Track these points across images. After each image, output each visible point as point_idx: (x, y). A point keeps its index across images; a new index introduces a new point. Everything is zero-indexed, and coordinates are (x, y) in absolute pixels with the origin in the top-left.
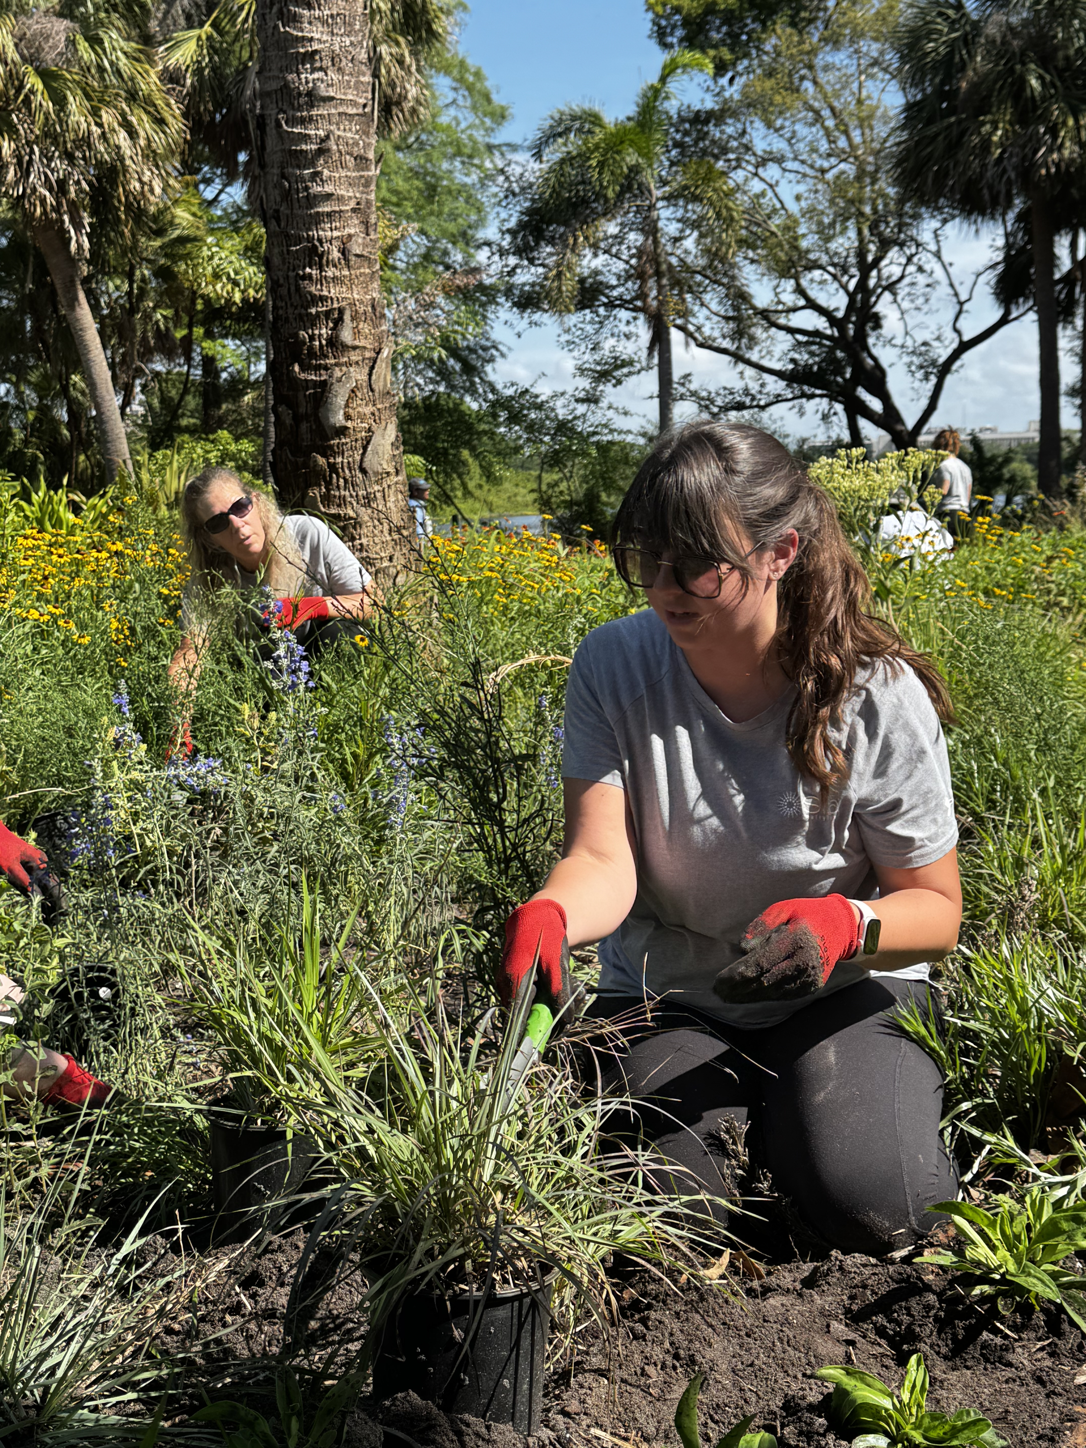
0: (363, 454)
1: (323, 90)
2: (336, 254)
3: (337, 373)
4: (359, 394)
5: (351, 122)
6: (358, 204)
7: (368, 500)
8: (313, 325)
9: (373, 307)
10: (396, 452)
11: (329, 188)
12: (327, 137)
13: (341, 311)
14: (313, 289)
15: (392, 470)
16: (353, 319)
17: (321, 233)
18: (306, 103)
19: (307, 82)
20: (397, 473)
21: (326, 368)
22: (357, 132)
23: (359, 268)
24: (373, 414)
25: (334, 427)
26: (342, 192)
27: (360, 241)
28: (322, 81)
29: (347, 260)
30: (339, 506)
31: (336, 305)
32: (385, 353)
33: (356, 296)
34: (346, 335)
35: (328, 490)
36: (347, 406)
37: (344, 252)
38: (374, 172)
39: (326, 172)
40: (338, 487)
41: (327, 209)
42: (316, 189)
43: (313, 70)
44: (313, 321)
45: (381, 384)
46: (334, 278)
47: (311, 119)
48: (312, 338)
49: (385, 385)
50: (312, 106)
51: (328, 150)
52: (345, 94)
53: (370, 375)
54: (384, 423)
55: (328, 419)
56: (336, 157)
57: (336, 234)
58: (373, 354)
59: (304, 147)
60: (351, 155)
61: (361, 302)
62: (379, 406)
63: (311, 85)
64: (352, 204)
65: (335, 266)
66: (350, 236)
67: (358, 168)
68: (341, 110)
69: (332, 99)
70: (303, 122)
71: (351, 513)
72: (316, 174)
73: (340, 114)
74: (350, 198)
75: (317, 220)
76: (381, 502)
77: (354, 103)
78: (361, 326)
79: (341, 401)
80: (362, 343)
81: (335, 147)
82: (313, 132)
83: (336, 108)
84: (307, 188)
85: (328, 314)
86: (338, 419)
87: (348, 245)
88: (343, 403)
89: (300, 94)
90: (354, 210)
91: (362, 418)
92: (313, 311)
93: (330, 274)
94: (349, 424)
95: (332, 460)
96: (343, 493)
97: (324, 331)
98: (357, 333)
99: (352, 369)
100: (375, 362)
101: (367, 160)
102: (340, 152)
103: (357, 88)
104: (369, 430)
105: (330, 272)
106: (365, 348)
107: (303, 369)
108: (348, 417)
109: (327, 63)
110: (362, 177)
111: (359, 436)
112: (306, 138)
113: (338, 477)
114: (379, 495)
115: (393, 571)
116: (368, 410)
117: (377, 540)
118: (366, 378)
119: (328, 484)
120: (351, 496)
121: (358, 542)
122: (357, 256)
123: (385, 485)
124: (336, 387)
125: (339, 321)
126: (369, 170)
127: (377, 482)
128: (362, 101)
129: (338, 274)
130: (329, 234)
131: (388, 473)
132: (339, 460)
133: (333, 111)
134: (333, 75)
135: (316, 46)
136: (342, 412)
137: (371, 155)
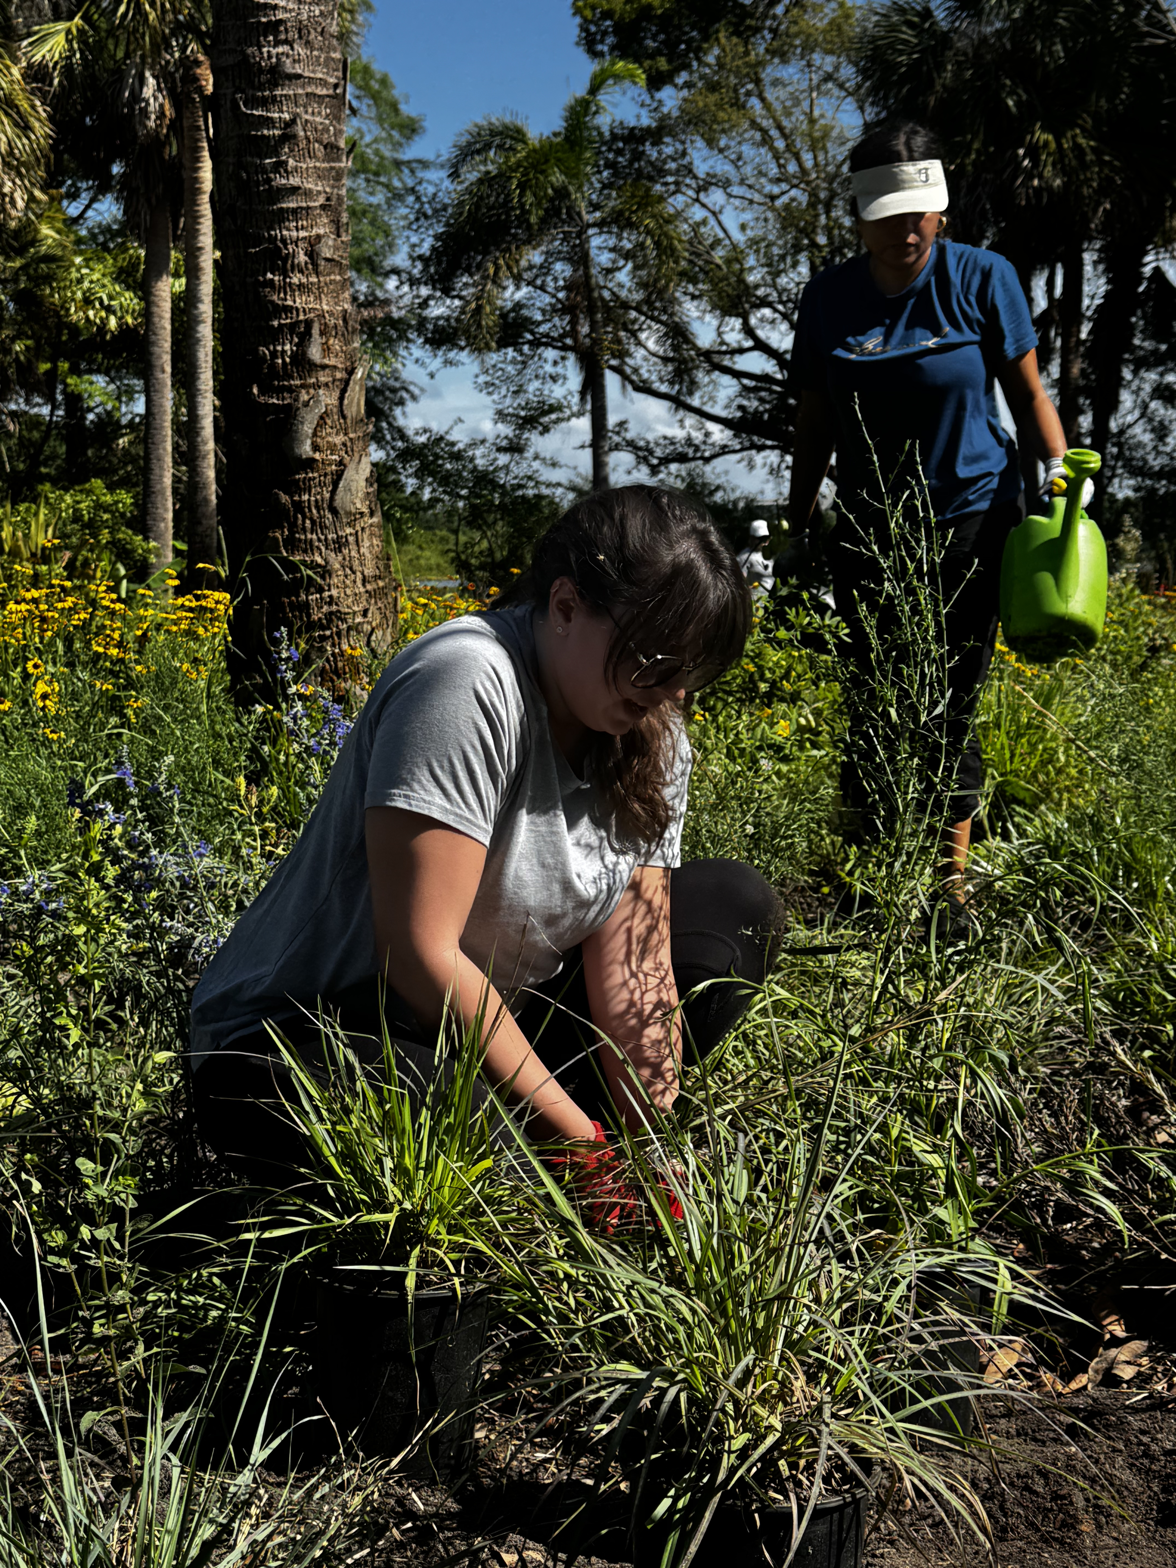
0: (333, 492)
1: (289, 67)
2: (302, 258)
3: (304, 396)
4: (329, 422)
5: (320, 104)
6: (328, 199)
7: (340, 545)
8: (275, 341)
9: (345, 320)
10: (371, 490)
11: (294, 181)
12: (293, 121)
13: (309, 324)
14: (275, 298)
15: (365, 510)
16: (322, 334)
17: (285, 232)
18: (269, 81)
19: (270, 57)
20: (372, 514)
21: (290, 390)
22: (327, 116)
23: (329, 274)
24: (344, 444)
25: (299, 459)
26: (310, 186)
27: (331, 243)
28: (288, 56)
29: (316, 266)
30: (305, 551)
31: (301, 317)
32: (359, 373)
33: (326, 307)
34: (315, 353)
35: (292, 533)
36: (315, 434)
37: (312, 255)
38: (346, 163)
39: (291, 162)
40: (304, 530)
41: (292, 205)
42: (281, 181)
43: (277, 43)
44: (276, 335)
45: (354, 409)
46: (301, 286)
47: (274, 100)
48: (274, 354)
49: (359, 411)
50: (276, 85)
51: (295, 136)
52: (313, 71)
53: (341, 398)
54: (357, 455)
55: (293, 449)
56: (303, 144)
57: (303, 234)
58: (345, 375)
59: (265, 132)
60: (320, 142)
61: (331, 314)
62: (352, 435)
63: (274, 60)
64: (321, 200)
65: (301, 271)
66: (319, 237)
67: (328, 158)
68: (309, 90)
69: (299, 76)
70: (265, 103)
71: (319, 560)
72: (280, 166)
73: (307, 94)
74: (319, 192)
75: (282, 217)
76: (353, 547)
77: (323, 83)
78: (331, 341)
79: (308, 429)
80: (332, 362)
81: (302, 133)
82: (276, 115)
83: (303, 87)
84: (269, 181)
85: (293, 327)
86: (306, 449)
87: (316, 247)
88: (310, 431)
89: (261, 70)
90: (323, 207)
91: (333, 448)
92: (276, 323)
93: (295, 280)
94: (317, 456)
95: (296, 498)
96: (309, 536)
97: (287, 347)
98: (326, 350)
99: (321, 392)
100: (347, 382)
101: (338, 149)
102: (307, 138)
103: (326, 65)
104: (341, 463)
105: (296, 279)
106: (335, 367)
107: (262, 392)
108: (316, 448)
109: (293, 35)
110: (332, 168)
111: (329, 469)
112: (269, 122)
113: (304, 518)
114: (351, 539)
115: (367, 628)
116: (338, 439)
117: (348, 592)
118: (336, 402)
119: (293, 527)
120: (319, 540)
121: (327, 594)
122: (327, 260)
123: (358, 528)
124: (303, 412)
125: (305, 337)
126: (340, 161)
127: (349, 524)
128: (332, 80)
129: (304, 280)
130: (294, 234)
131: (362, 514)
132: (306, 497)
133: (300, 91)
134: (300, 50)
135: (281, 15)
136: (309, 442)
137: (342, 144)
